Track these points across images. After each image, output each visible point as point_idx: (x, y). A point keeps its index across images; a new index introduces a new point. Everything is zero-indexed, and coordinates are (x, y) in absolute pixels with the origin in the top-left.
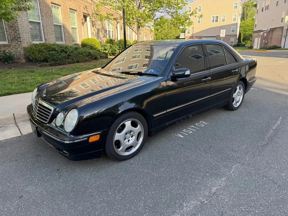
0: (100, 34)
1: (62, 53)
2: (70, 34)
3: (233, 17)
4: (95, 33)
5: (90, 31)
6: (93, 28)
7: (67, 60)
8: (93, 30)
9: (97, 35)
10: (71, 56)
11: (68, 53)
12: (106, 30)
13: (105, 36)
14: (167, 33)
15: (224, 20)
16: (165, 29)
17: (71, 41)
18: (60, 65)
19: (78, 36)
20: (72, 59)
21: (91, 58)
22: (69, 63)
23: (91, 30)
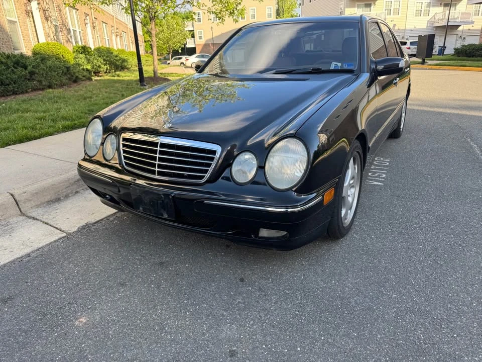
0: (61, 37)
1: (15, 68)
2: (8, 35)
3: (267, 12)
4: (51, 33)
5: (42, 29)
6: (46, 25)
7: (30, 84)
8: (47, 27)
9: (55, 37)
10: (36, 75)
11: (30, 68)
12: (69, 29)
13: (68, 41)
14: (167, 37)
15: (253, 17)
16: (163, 30)
17: (11, 48)
18: (16, 94)
19: (22, 38)
20: (38, 81)
21: (70, 79)
22: (34, 90)
23: (44, 27)
